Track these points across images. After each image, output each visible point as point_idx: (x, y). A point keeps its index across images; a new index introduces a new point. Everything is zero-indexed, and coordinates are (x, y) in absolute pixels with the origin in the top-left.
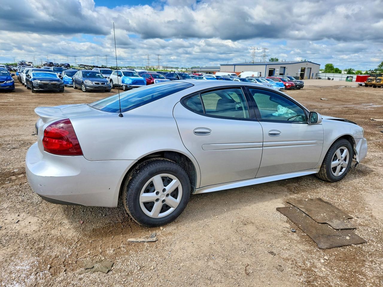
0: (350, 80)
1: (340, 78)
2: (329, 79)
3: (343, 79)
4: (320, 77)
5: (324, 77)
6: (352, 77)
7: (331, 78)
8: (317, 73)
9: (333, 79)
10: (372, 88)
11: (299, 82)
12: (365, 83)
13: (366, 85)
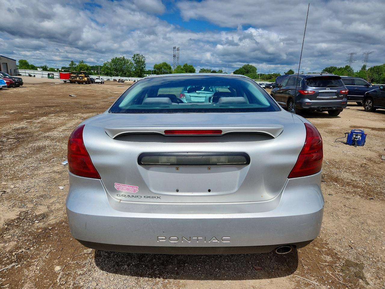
0: (52, 77)
1: (42, 75)
2: (30, 76)
3: (44, 76)
4: (20, 74)
5: (24, 74)
6: (53, 74)
7: (33, 75)
8: (14, 69)
9: (34, 76)
10: (77, 85)
11: (18, 79)
12: (70, 80)
13: (71, 82)
